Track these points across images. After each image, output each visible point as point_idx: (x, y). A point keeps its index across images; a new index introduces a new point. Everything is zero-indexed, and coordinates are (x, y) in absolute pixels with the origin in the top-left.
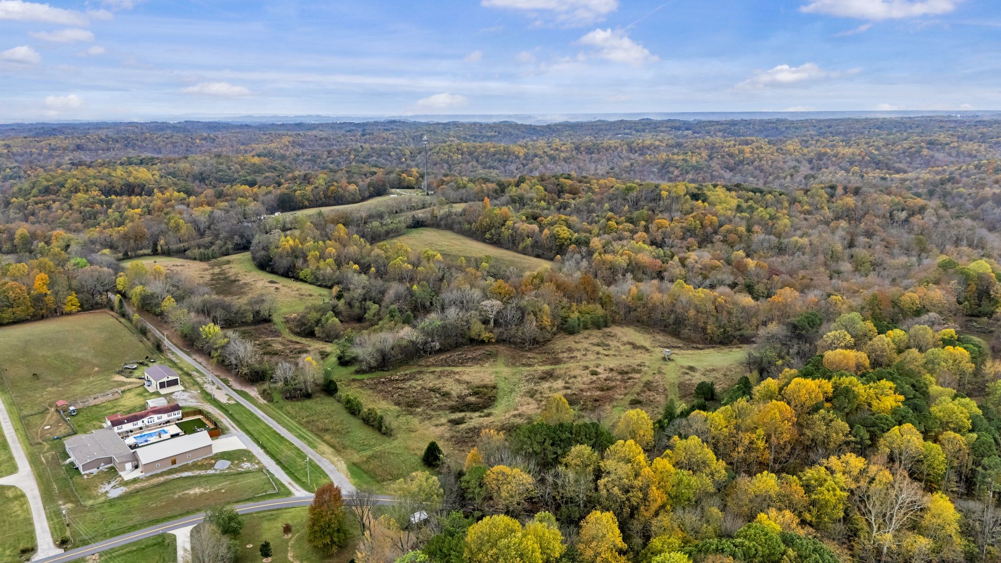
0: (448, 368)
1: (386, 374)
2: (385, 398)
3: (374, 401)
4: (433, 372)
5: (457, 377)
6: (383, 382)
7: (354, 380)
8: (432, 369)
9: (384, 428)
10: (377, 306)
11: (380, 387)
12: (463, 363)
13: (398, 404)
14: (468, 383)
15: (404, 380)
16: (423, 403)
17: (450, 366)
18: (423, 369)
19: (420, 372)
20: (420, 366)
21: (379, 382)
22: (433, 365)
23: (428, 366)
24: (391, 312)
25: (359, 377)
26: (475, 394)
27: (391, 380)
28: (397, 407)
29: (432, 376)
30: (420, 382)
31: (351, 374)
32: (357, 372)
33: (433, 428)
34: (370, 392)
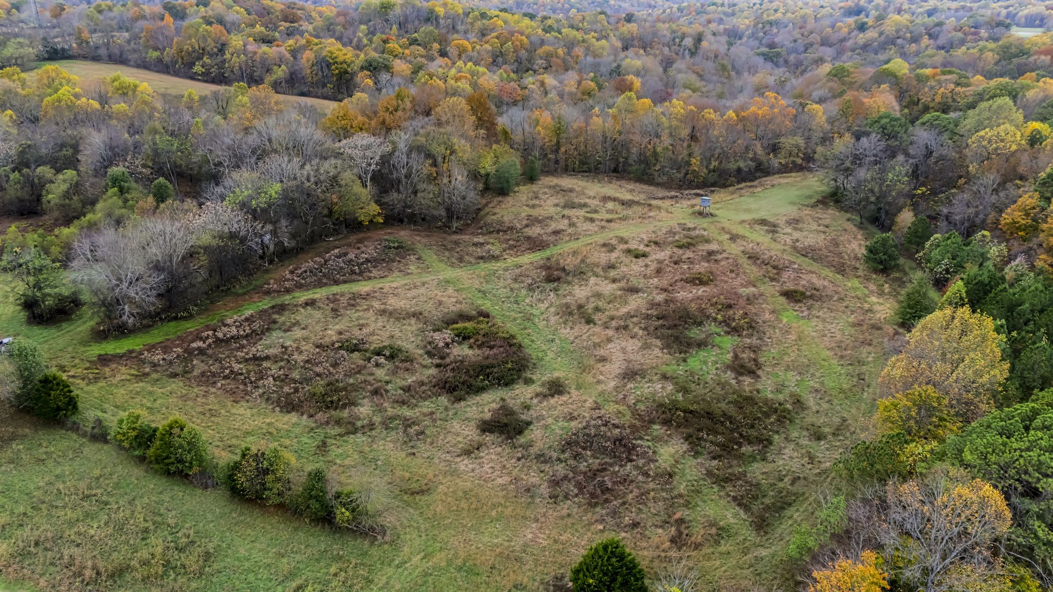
0: (335, 289)
1: (191, 326)
2: (236, 396)
3: (213, 413)
4: (311, 303)
5: (377, 305)
6: (201, 351)
7: (104, 360)
8: (303, 296)
9: (342, 514)
10: (70, 173)
11: (198, 365)
12: (358, 272)
13: (289, 406)
14: (416, 315)
15: (254, 336)
16: (355, 388)
17: (337, 283)
18: (287, 299)
19: (281, 308)
20: (268, 293)
21: (189, 352)
22: (299, 286)
23: (288, 291)
24: (115, 181)
25: (111, 347)
26: (463, 337)
27: (218, 341)
28: (293, 417)
29: (317, 314)
30: (298, 333)
31: (84, 343)
32: (100, 335)
33: (464, 464)
34: (176, 385)
